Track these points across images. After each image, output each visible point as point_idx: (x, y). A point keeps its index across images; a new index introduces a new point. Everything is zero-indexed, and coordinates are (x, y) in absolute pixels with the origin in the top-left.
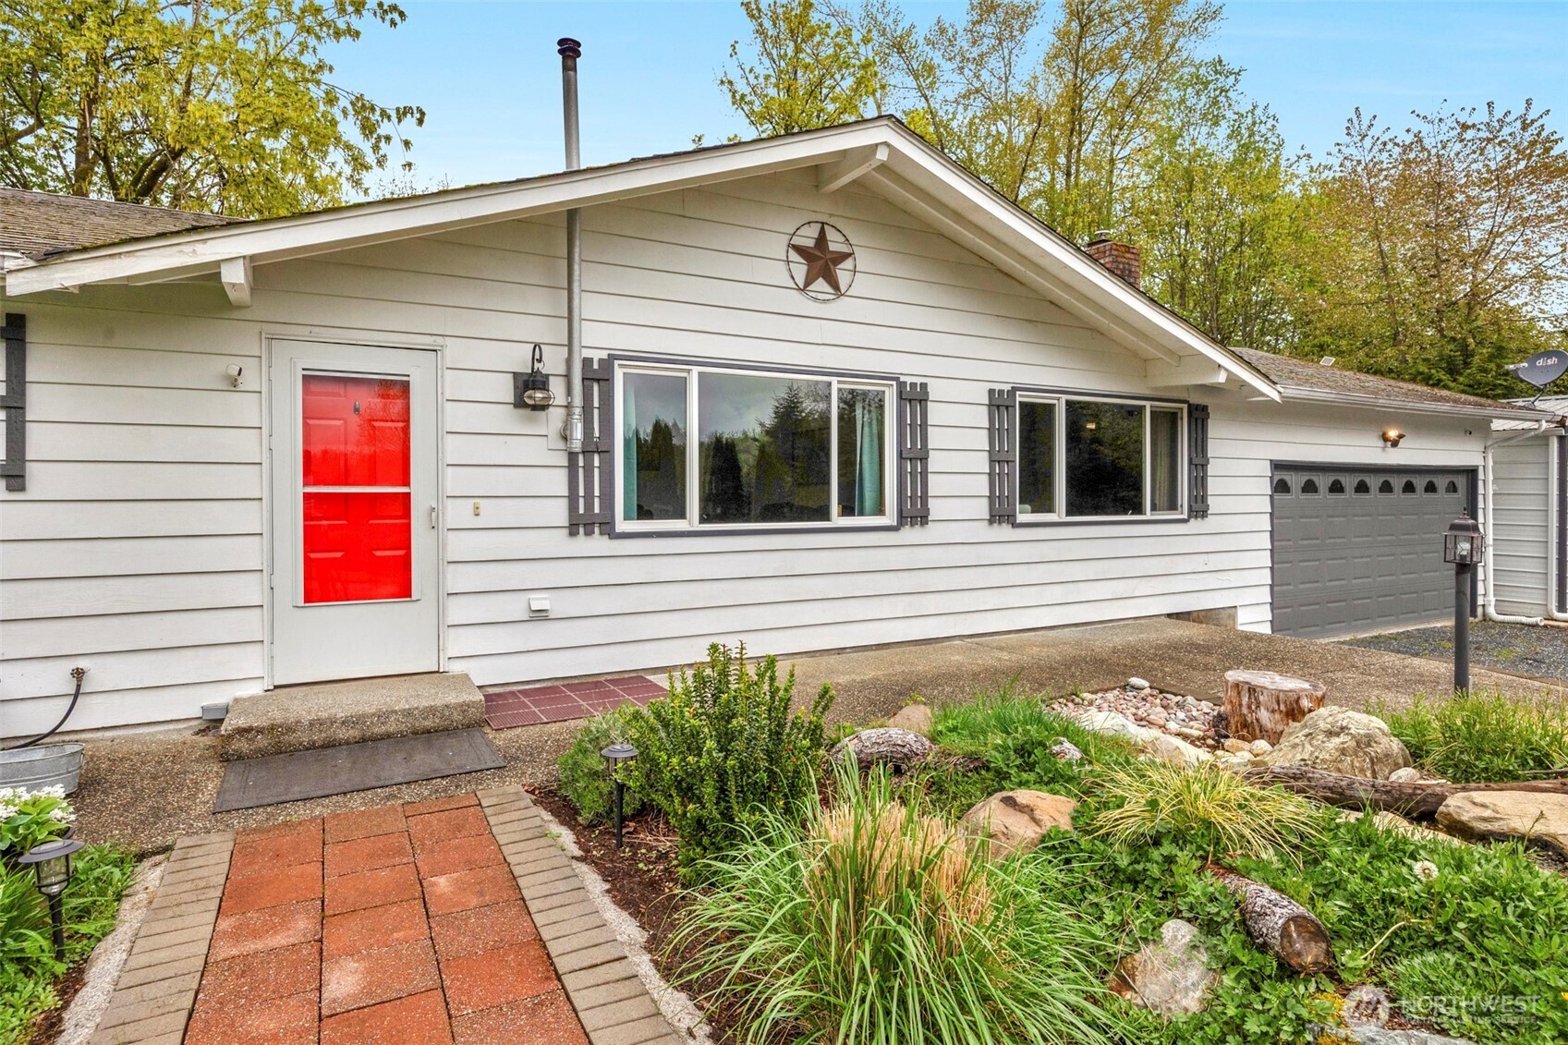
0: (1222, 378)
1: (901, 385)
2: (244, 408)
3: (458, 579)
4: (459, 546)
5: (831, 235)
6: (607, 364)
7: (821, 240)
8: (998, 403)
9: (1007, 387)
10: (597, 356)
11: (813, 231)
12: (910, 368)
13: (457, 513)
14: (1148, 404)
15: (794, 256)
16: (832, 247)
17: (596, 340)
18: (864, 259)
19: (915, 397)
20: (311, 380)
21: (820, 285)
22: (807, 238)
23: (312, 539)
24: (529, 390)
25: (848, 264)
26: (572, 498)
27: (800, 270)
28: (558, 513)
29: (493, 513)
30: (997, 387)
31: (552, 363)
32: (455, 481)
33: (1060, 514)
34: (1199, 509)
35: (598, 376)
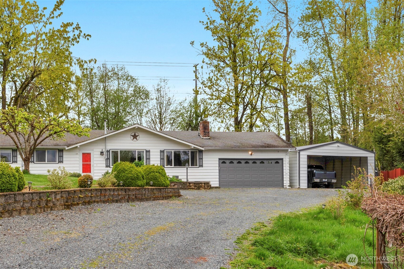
0: (193, 147)
1: (146, 150)
2: (78, 156)
3: (95, 171)
4: (95, 168)
5: (136, 133)
6: (110, 150)
7: (135, 134)
8: (162, 152)
9: (163, 150)
10: (108, 149)
11: (134, 133)
12: (148, 148)
13: (95, 165)
14: (190, 151)
15: (131, 136)
16: (136, 135)
17: (108, 148)
18: (140, 136)
19: (148, 152)
20: (83, 154)
21: (135, 139)
22: (133, 134)
23: (83, 168)
24: (102, 153)
25: (139, 136)
26: (106, 164)
27: (132, 138)
28: (105, 165)
29: (98, 165)
30: (161, 150)
31: (104, 150)
32: (95, 162)
33: (173, 166)
34: (201, 166)
35: (108, 151)
